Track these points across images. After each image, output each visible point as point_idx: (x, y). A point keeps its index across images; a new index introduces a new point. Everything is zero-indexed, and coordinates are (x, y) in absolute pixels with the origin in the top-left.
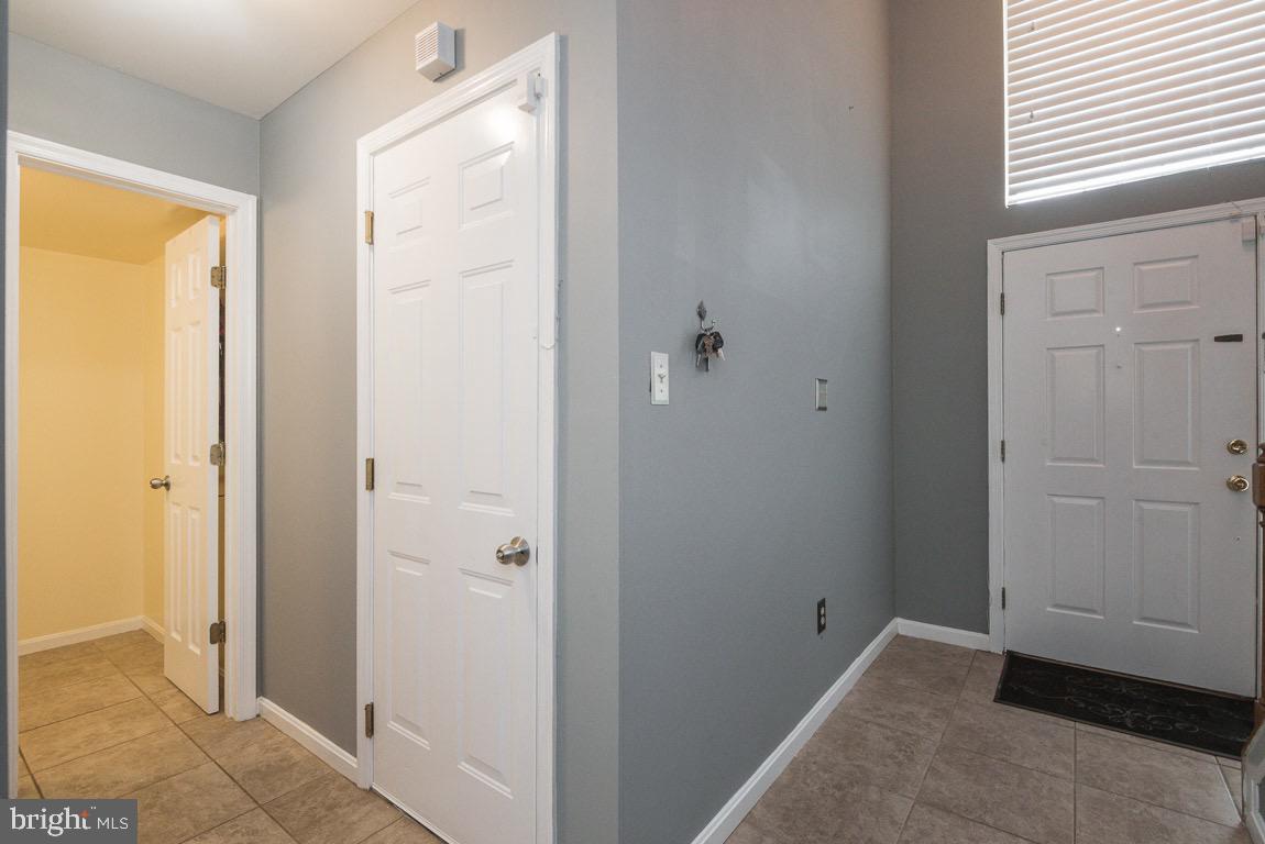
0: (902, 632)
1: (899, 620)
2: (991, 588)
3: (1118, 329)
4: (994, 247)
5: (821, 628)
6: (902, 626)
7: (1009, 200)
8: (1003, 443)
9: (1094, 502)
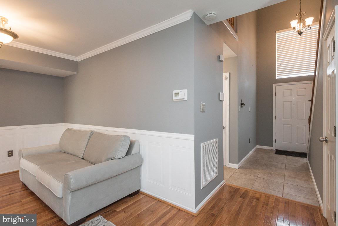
0: (258, 148)
1: (258, 146)
2: (274, 139)
3: (294, 99)
4: (274, 85)
5: (250, 142)
6: (258, 147)
7: (277, 78)
8: (275, 116)
9: (290, 125)
